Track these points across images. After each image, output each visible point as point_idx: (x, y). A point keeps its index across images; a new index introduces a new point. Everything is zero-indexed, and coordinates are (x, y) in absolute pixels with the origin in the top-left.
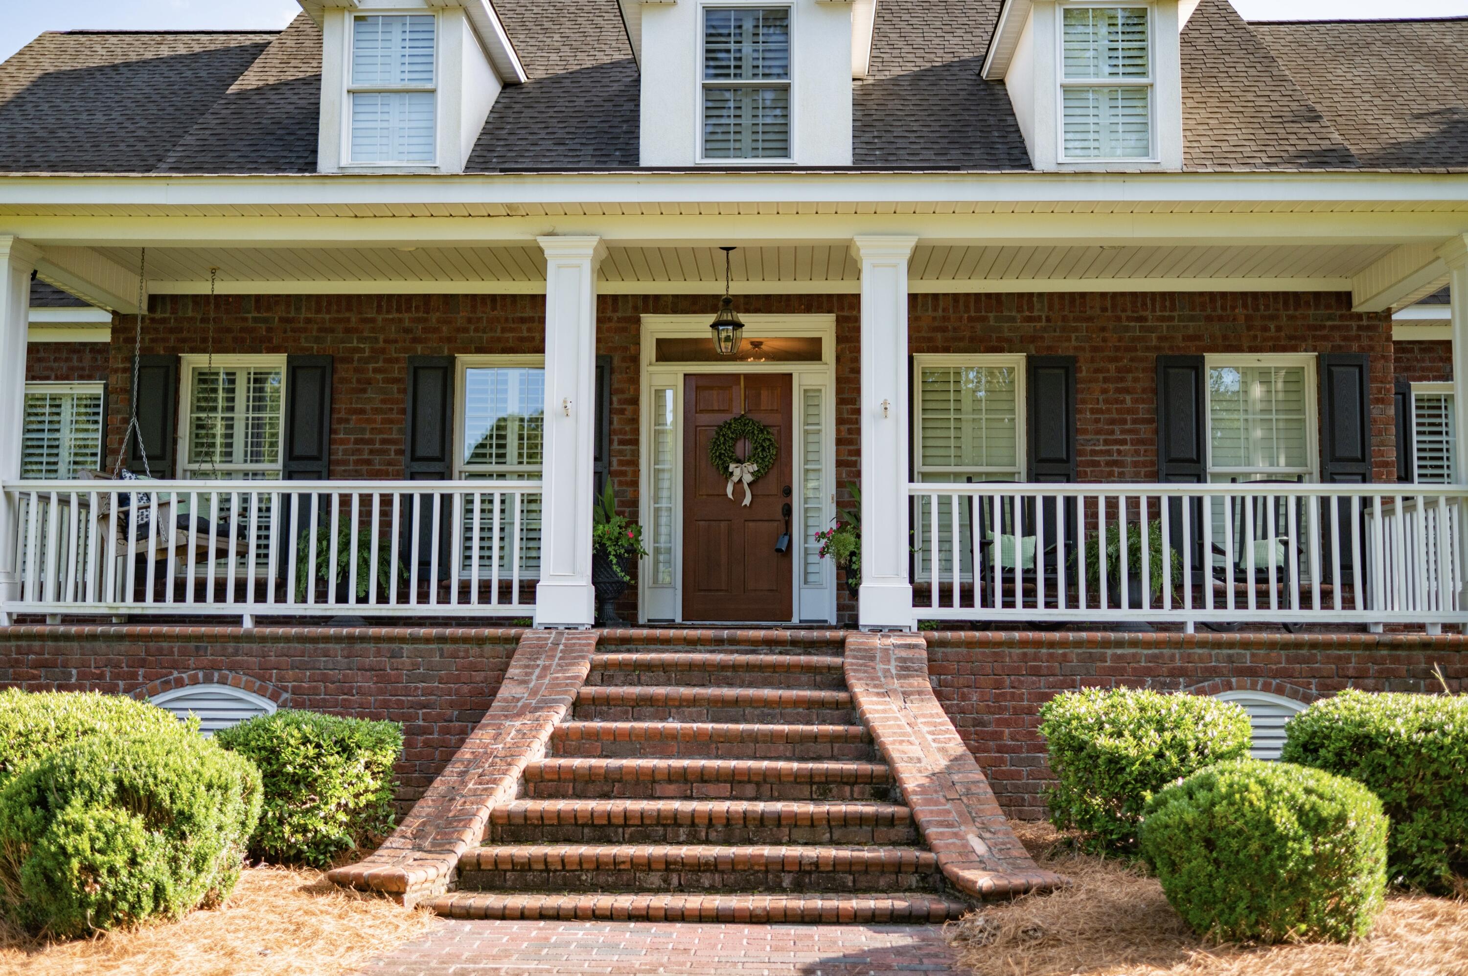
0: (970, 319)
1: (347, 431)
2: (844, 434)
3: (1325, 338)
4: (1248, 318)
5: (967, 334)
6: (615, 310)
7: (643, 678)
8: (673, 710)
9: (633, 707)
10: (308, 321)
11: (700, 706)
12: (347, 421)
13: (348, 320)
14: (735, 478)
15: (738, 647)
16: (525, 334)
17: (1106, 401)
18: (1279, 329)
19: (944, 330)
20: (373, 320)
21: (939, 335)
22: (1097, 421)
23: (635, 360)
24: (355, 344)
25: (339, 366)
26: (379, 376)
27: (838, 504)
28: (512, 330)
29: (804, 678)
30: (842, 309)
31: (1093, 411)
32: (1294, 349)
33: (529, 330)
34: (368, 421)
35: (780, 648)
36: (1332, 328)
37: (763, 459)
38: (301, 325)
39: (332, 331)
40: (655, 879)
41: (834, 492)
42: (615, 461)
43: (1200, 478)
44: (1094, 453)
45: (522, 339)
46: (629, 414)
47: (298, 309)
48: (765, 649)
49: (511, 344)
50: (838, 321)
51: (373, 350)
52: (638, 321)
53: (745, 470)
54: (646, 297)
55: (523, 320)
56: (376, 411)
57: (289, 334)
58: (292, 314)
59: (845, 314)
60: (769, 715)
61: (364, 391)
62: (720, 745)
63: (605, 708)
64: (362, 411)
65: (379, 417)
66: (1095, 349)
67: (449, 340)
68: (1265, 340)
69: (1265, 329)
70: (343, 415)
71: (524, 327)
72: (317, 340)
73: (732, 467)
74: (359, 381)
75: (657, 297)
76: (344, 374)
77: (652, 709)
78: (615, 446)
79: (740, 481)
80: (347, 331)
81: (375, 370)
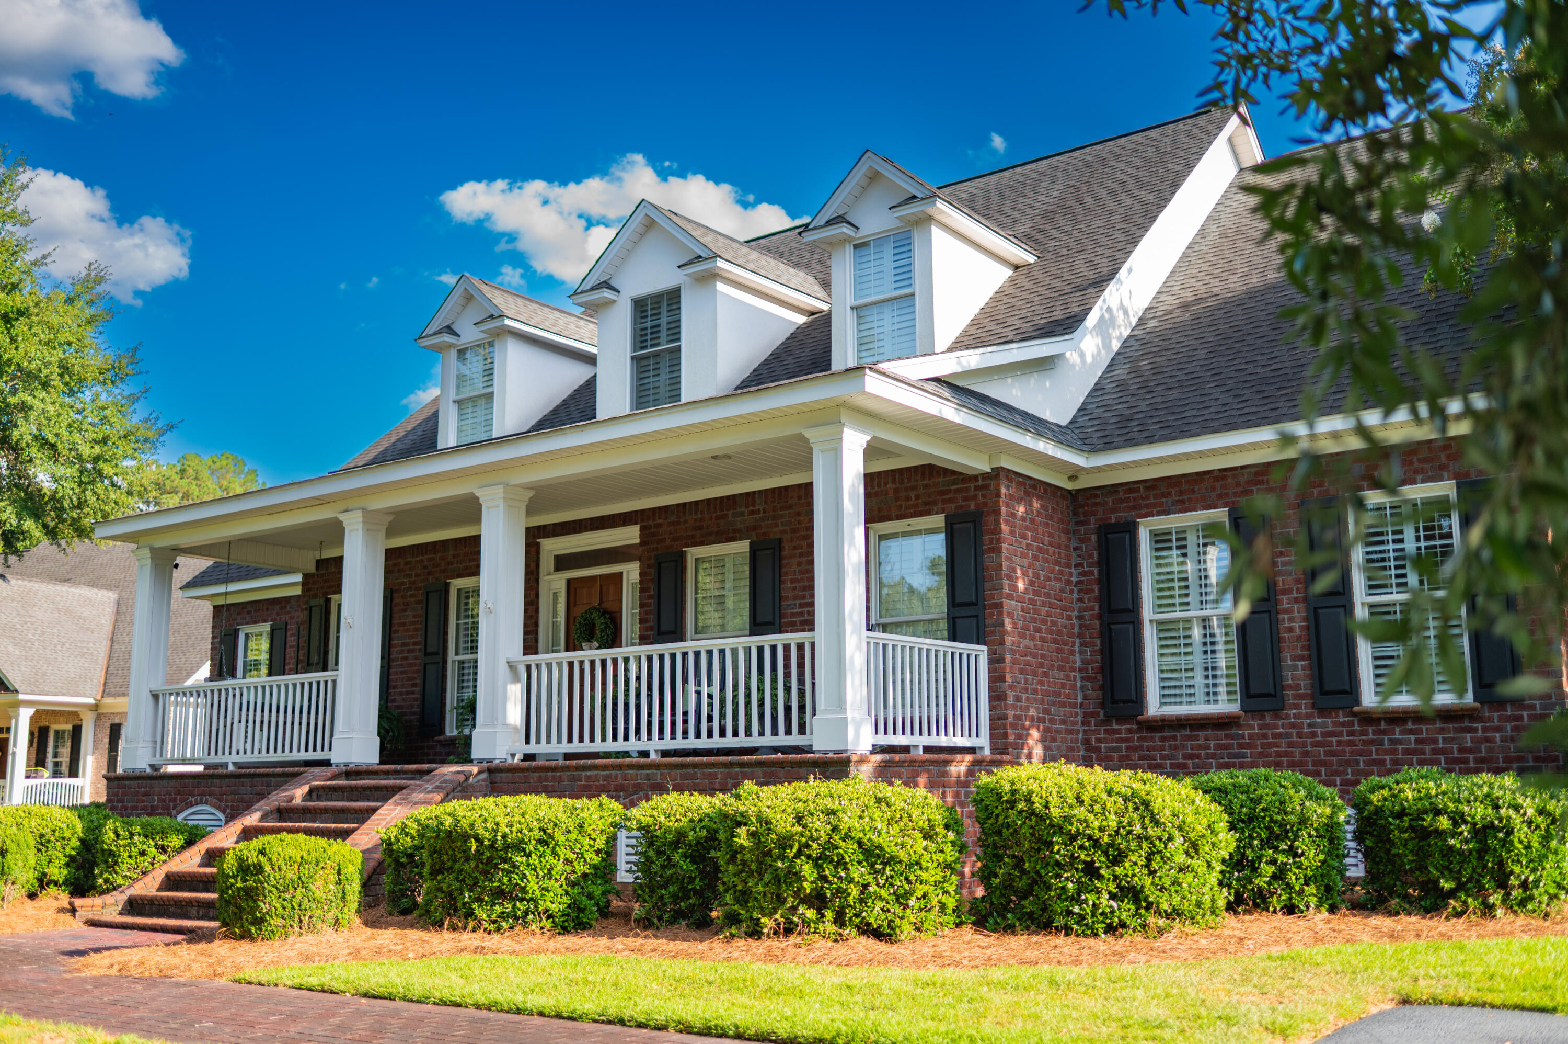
3: (951, 501)
4: (896, 491)
13: (399, 564)
17: (801, 572)
18: (917, 497)
19: (701, 528)
20: (410, 563)
21: (698, 533)
22: (794, 589)
25: (395, 595)
31: (792, 581)
32: (928, 513)
34: (407, 630)
36: (957, 491)
44: (793, 615)
61: (405, 610)
66: (794, 531)
68: (907, 508)
69: (908, 499)
73: (584, 646)
80: (399, 571)
81: (412, 596)
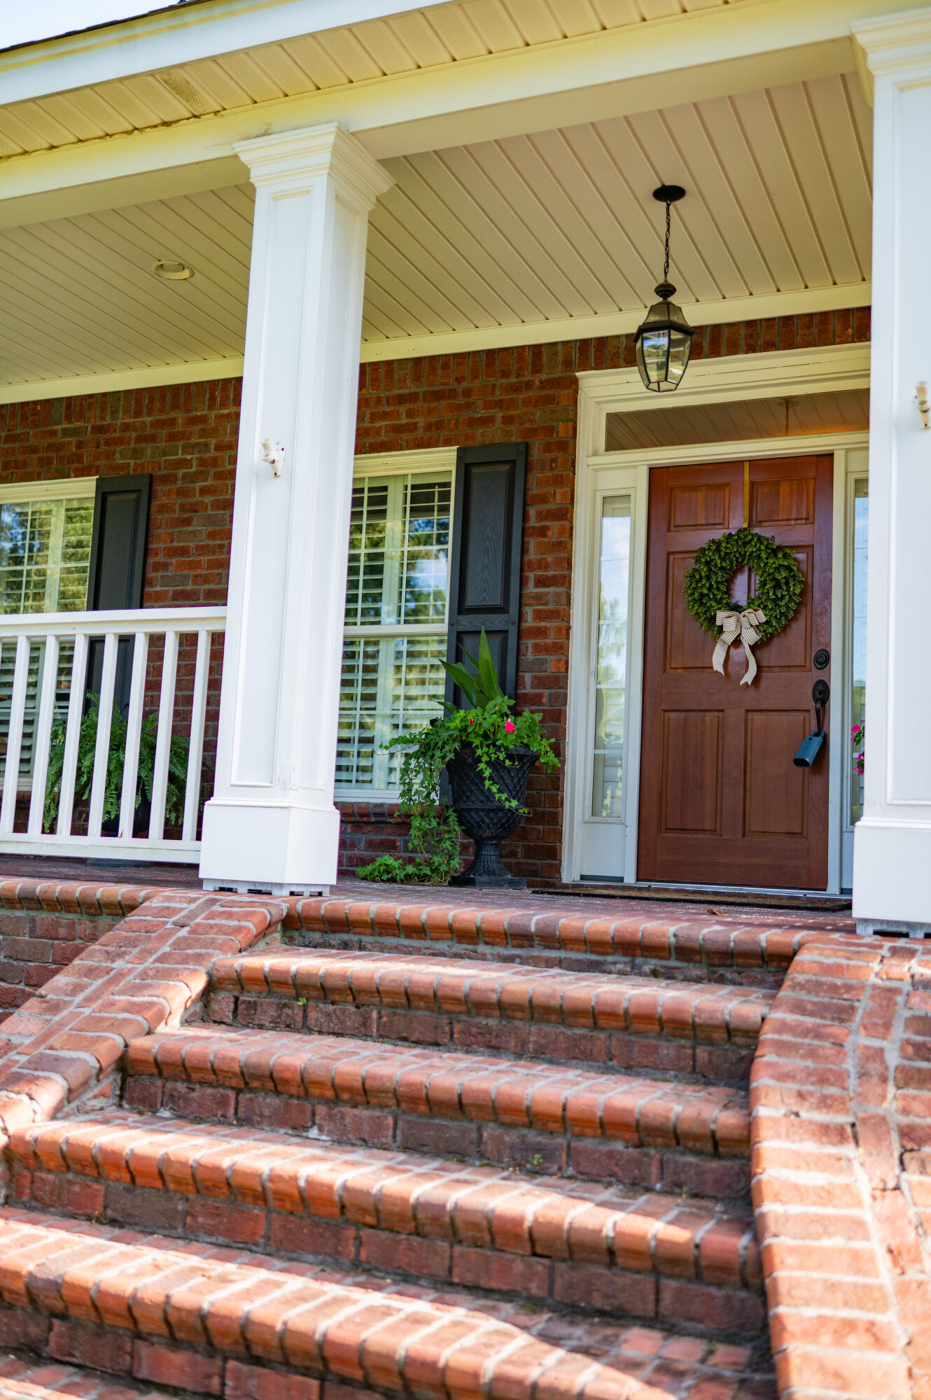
1: (166, 581)
6: (536, 369)
7: (313, 1015)
8: (321, 1110)
9: (239, 1091)
10: (126, 427)
11: (382, 1106)
12: (165, 566)
13: (173, 422)
14: (728, 637)
15: (562, 954)
16: (404, 421)
20: (203, 419)
23: (566, 447)
24: (180, 456)
25: (159, 488)
26: (208, 499)
28: (385, 416)
29: (667, 1050)
33: (410, 414)
34: (193, 565)
35: (653, 963)
37: (776, 601)
38: (117, 434)
39: (153, 438)
42: (529, 612)
45: (398, 429)
46: (553, 536)
47: (114, 413)
48: (621, 961)
49: (383, 437)
51: (202, 462)
52: (574, 382)
53: (744, 620)
54: (584, 343)
55: (401, 399)
56: (202, 550)
57: (103, 448)
58: (108, 421)
60: (538, 1149)
61: (188, 522)
62: (365, 1233)
63: (181, 1087)
64: (184, 551)
65: (204, 559)
70: (161, 558)
71: (403, 409)
72: (136, 453)
73: (721, 616)
74: (183, 508)
75: (602, 341)
76: (165, 500)
77: (274, 1101)
78: (531, 589)
79: (737, 642)
80: (172, 437)
81: (204, 491)
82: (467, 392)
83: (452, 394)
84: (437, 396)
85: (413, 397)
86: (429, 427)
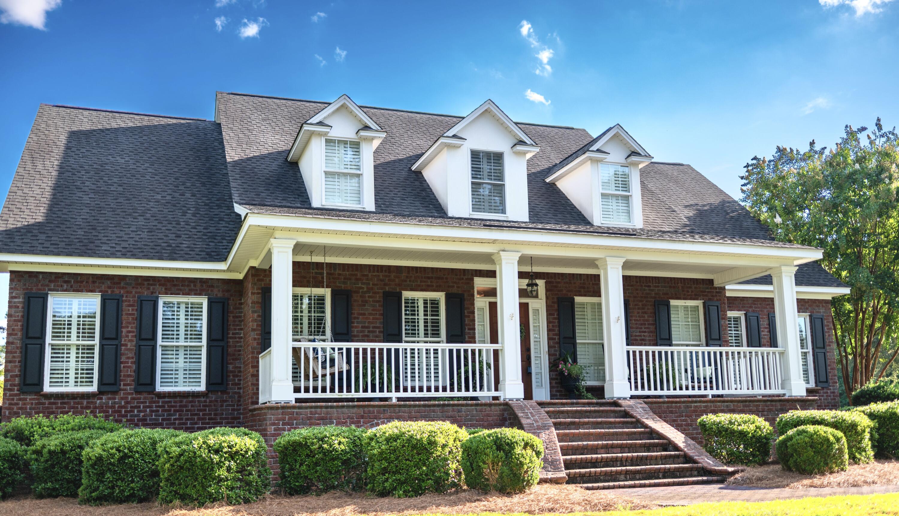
0: (593, 284)
1: (358, 323)
2: (551, 327)
5: (592, 290)
6: (464, 275)
7: (560, 416)
8: (581, 426)
10: (340, 274)
12: (358, 318)
23: (473, 295)
24: (360, 285)
26: (371, 300)
27: (549, 355)
28: (424, 282)
29: (612, 415)
30: (548, 278)
33: (431, 282)
35: (592, 406)
38: (337, 276)
39: (350, 279)
40: (622, 477)
41: (547, 349)
42: (467, 337)
43: (670, 345)
45: (428, 286)
46: (471, 318)
47: (335, 269)
49: (424, 287)
50: (546, 283)
51: (368, 288)
52: (473, 280)
54: (476, 270)
55: (428, 278)
56: (370, 314)
57: (332, 280)
58: (332, 271)
59: (550, 280)
60: (611, 427)
62: (606, 437)
64: (364, 314)
65: (371, 317)
67: (399, 285)
70: (356, 315)
71: (429, 281)
72: (344, 283)
74: (362, 301)
75: (480, 271)
76: (355, 298)
77: (574, 426)
78: (467, 331)
82: (447, 278)
83: (442, 278)
84: (439, 278)
85: (432, 278)
86: (437, 286)
